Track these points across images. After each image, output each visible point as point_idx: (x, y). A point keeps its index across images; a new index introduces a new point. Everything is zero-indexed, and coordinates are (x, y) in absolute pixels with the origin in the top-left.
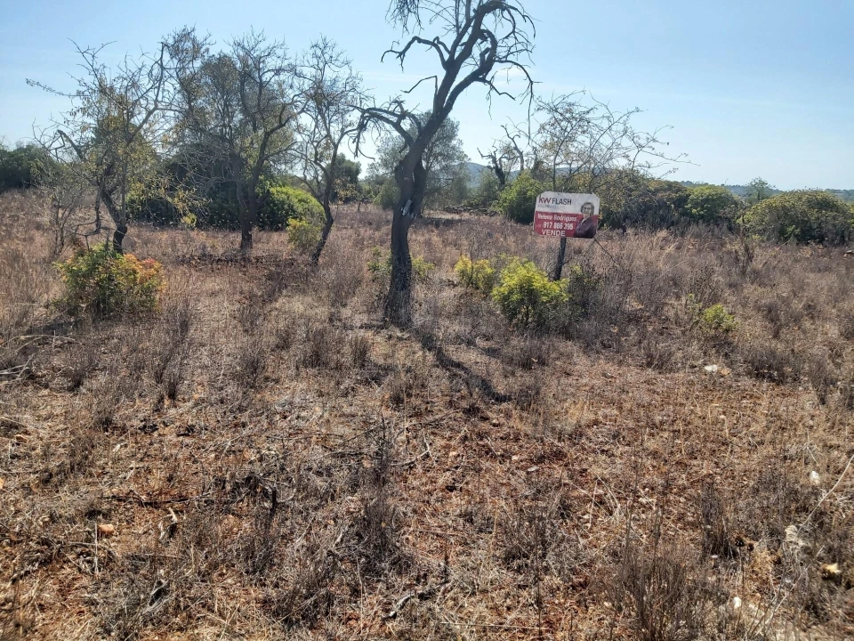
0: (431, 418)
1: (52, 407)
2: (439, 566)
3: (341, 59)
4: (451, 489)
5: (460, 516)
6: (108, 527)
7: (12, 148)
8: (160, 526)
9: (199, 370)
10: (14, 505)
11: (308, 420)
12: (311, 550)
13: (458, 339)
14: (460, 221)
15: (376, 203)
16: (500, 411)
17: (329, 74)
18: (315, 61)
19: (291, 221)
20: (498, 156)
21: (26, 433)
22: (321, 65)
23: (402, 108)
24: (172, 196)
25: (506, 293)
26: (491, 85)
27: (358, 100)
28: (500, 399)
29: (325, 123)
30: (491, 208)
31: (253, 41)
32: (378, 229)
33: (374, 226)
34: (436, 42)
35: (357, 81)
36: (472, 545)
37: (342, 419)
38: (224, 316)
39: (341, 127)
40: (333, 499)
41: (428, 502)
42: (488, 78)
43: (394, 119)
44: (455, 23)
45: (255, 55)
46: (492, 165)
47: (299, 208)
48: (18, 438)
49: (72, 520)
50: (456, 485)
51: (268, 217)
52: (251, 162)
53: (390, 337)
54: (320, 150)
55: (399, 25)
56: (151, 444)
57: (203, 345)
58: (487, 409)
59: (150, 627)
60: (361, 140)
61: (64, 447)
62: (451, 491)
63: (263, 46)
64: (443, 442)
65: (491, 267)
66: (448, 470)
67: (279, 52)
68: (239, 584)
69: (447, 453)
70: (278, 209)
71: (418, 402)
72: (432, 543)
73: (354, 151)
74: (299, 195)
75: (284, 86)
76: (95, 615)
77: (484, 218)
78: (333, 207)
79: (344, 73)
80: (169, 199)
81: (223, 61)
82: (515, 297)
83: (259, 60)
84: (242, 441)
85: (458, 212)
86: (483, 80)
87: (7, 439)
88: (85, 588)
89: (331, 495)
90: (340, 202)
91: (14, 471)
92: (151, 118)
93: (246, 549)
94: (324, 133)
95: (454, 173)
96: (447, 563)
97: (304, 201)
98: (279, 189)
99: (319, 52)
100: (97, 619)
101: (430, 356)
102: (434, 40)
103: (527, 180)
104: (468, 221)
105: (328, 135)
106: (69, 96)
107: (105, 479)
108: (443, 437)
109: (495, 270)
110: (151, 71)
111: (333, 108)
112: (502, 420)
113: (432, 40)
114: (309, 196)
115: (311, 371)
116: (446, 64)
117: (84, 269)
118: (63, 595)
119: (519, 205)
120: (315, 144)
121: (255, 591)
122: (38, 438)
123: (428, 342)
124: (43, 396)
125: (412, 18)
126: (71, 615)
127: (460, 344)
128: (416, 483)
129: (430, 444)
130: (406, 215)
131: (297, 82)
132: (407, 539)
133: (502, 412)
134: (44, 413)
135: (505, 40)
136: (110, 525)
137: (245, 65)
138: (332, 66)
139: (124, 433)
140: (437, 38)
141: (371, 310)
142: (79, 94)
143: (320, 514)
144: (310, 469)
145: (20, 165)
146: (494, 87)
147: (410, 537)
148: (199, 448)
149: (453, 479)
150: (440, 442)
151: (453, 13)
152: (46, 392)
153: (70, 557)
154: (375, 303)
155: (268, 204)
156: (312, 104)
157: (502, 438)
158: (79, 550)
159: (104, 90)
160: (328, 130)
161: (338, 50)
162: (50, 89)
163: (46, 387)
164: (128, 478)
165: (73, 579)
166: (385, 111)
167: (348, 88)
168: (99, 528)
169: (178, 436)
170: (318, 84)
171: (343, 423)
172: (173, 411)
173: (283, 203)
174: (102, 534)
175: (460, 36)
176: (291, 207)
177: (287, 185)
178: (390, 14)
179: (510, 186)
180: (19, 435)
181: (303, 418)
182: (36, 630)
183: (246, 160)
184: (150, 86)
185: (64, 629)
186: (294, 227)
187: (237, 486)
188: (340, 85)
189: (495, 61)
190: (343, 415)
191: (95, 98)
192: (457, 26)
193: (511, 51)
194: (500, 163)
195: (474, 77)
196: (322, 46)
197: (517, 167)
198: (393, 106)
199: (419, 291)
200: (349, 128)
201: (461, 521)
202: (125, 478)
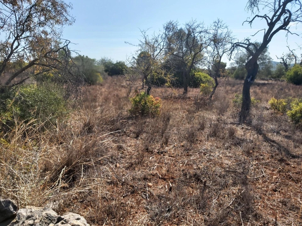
0: (264, 162)
1: (131, 143)
2: (273, 220)
3: (224, 26)
4: (275, 191)
5: (280, 202)
6: (150, 184)
7: (115, 62)
8: (166, 187)
9: (174, 135)
10: (122, 173)
11: (214, 157)
12: (220, 205)
13: (273, 131)
14: (268, 84)
15: (232, 77)
16: (295, 162)
17: (220, 31)
18: (215, 27)
19: (202, 85)
20: (285, 58)
21: (124, 150)
22: (217, 29)
23: (249, 42)
24: (166, 77)
25: (294, 113)
26: (288, 31)
27: (230, 40)
28: (294, 157)
29: (217, 49)
30: (282, 79)
31: (192, 23)
32: (234, 86)
33: (232, 85)
34: (265, 16)
35: (230, 33)
36: (287, 215)
37: (227, 158)
38: (180, 117)
39: (223, 50)
40: (227, 187)
41: (265, 194)
42: (287, 28)
43: (246, 46)
44: (274, 8)
45: (193, 27)
46: (282, 62)
47: (204, 80)
48: (122, 152)
49: (139, 180)
50: (277, 189)
51: (193, 83)
52: (189, 64)
53: (243, 128)
54: (215, 59)
55: (250, 11)
56: (161, 158)
57: (174, 126)
58: (289, 160)
59: (166, 221)
60: (232, 54)
61: (135, 156)
62: (275, 192)
63: (195, 24)
64: (270, 172)
65: (285, 102)
66: (273, 183)
67: (201, 26)
68: (194, 212)
69: (272, 176)
70: (196, 80)
71: (258, 154)
72: (269, 211)
73: (229, 59)
74: (204, 75)
75: (202, 37)
76: (148, 213)
77: (279, 83)
78: (218, 79)
79: (225, 31)
80: (165, 78)
81: (181, 30)
82: (298, 115)
83: (194, 29)
84: (191, 161)
85: (267, 80)
86: (285, 29)
87: (119, 152)
88: (145, 203)
89: (226, 186)
90: (221, 77)
91: (121, 162)
92: (161, 51)
93: (197, 200)
94: (217, 53)
95: (266, 65)
96: (276, 220)
97: (206, 77)
98: (197, 73)
99: (216, 24)
100: (149, 215)
101: (261, 137)
102: (264, 15)
103: (298, 67)
104: (271, 84)
105: (218, 53)
106: (137, 46)
107: (148, 168)
108: (270, 170)
109: (287, 104)
110: (162, 36)
111: (220, 44)
112: (296, 166)
113: (263, 16)
114: (207, 75)
115: (213, 139)
116: (269, 24)
117: (138, 100)
118: (138, 205)
119: (294, 77)
120: (213, 57)
121: (201, 216)
122: (128, 152)
123: (259, 131)
124: (128, 139)
125: (255, 8)
126: (141, 212)
127: (273, 133)
128: (260, 186)
129: (265, 172)
130: (250, 81)
131: (207, 36)
132: (258, 207)
133: (296, 162)
134: (129, 144)
135: (296, 12)
136: (151, 184)
137: (189, 31)
138: (221, 29)
139: (152, 153)
140: (266, 15)
141: (234, 117)
142: (140, 45)
143: (222, 192)
144: (217, 175)
145: (117, 68)
146: (289, 31)
147: (259, 207)
148: (176, 162)
149: (276, 187)
150: (269, 172)
151: (273, 5)
152: (129, 138)
153: (139, 192)
154: (236, 115)
155: (193, 79)
156: (212, 43)
157: (296, 173)
158: (142, 190)
159: (147, 43)
160: (218, 52)
161: (223, 23)
162: (131, 44)
163: (129, 136)
164: (155, 169)
165: (141, 200)
166: (242, 43)
167: (226, 36)
168: (148, 184)
169: (169, 156)
170: (215, 36)
171: (227, 159)
172: (167, 148)
173: (198, 78)
174: (149, 186)
175: (276, 13)
176: (201, 80)
177: (200, 72)
178: (246, 8)
179: (291, 70)
180: (122, 151)
181: (212, 156)
182: (131, 215)
183: (187, 64)
184: (161, 41)
185: (139, 216)
186: (203, 87)
187: (191, 177)
188: (223, 35)
189: (290, 21)
190: (227, 156)
191: (144, 46)
192: (275, 9)
193: (298, 16)
194: (286, 61)
195: (281, 28)
196: (217, 22)
197: (293, 62)
198: (246, 41)
199: (254, 111)
200: (226, 50)
201: (281, 204)
202: (154, 168)
